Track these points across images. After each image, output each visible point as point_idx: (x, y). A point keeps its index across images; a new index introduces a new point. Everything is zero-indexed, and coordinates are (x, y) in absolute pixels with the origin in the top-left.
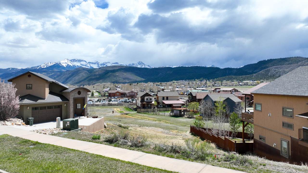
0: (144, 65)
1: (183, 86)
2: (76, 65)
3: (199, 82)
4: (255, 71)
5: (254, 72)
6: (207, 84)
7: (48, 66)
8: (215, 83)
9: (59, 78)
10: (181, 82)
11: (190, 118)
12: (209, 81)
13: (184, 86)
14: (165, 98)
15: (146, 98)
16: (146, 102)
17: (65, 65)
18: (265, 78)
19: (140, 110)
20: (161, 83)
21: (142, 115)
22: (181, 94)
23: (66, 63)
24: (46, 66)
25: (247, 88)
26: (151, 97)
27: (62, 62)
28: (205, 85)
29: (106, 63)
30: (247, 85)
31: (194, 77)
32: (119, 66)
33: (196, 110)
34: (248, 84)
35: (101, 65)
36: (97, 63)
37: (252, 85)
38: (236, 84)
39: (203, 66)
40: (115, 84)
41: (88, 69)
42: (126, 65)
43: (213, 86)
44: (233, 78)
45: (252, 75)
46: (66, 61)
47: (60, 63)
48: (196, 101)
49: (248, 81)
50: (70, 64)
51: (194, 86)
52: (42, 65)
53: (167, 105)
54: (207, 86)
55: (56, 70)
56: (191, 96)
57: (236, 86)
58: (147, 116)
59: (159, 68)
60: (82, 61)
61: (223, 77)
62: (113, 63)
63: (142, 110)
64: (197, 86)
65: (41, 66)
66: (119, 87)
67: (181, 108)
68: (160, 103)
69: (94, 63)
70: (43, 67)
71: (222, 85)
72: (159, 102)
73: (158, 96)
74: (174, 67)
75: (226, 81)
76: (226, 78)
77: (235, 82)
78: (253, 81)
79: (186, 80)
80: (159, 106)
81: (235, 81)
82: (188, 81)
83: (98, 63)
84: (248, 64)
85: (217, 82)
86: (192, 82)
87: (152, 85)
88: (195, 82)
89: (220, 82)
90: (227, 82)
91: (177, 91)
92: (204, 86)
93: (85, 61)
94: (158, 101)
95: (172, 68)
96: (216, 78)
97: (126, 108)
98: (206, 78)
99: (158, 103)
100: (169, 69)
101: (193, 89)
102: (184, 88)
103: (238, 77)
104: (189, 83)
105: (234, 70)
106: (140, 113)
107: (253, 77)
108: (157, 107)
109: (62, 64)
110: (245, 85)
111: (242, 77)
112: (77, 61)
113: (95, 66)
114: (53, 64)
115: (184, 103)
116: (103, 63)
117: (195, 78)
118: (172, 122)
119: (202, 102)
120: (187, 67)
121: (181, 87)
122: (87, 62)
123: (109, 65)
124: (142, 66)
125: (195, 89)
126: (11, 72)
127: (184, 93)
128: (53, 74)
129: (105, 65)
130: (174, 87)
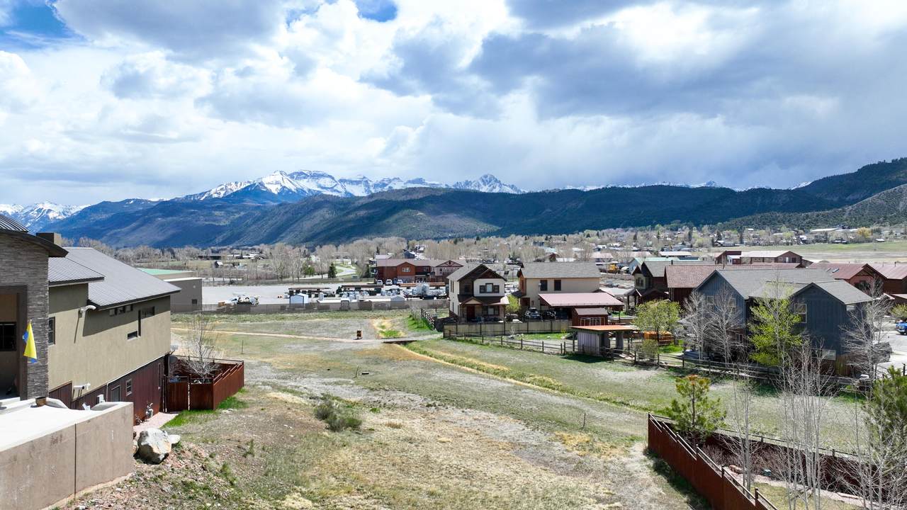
0: (501, 185)
1: (616, 246)
2: (305, 189)
3: (667, 233)
4: (850, 197)
5: (848, 202)
6: (693, 240)
7: (230, 192)
8: (719, 238)
9: (260, 226)
10: (610, 233)
11: (645, 366)
12: (700, 230)
13: (620, 247)
14: (551, 285)
15: (478, 283)
16: (478, 298)
17: (274, 189)
18: (885, 218)
19: (455, 330)
20: (549, 237)
21: (459, 350)
22: (610, 272)
23: (277, 183)
24: (223, 193)
25: (827, 250)
26: (496, 282)
27: (265, 181)
28: (688, 244)
29: (390, 181)
30: (825, 241)
31: (652, 220)
32: (425, 188)
33: (668, 333)
34: (831, 239)
35: (376, 186)
36: (364, 181)
37: (842, 240)
38: (789, 239)
39: (679, 185)
40: (410, 242)
41: (338, 197)
42: (446, 185)
43: (714, 244)
44: (779, 219)
45: (840, 209)
46: (279, 178)
47: (261, 184)
48: (665, 297)
49: (829, 227)
50: (289, 185)
51: (651, 246)
52: (213, 191)
53: (557, 308)
54: (695, 245)
55: (250, 203)
56: (644, 278)
57: (788, 244)
58: (477, 353)
59: (544, 192)
60: (323, 176)
61: (743, 218)
62: (409, 182)
63: (463, 328)
64: (661, 245)
65: (212, 193)
66: (422, 249)
67: (607, 324)
68: (533, 302)
69: (356, 181)
70: (216, 196)
71: (742, 243)
72: (529, 299)
73: (525, 277)
74: (589, 188)
75: (756, 228)
76: (753, 220)
77: (786, 233)
78: (844, 228)
79: (625, 227)
80: (528, 313)
81: (784, 228)
82: (632, 231)
83: (367, 181)
84: (826, 176)
85: (726, 232)
86: (645, 234)
87: (521, 243)
88: (654, 234)
89: (734, 234)
90: (759, 232)
91: (598, 260)
92: (683, 244)
93: (330, 176)
94: (525, 294)
95: (584, 192)
96: (722, 222)
97: (411, 319)
98: (688, 221)
99: (526, 302)
100: (575, 194)
101: (648, 253)
102: (621, 251)
103: (794, 216)
104: (635, 238)
105: (779, 196)
106: (455, 340)
107: (845, 217)
108: (522, 316)
109: (266, 185)
110: (817, 241)
111: (807, 216)
112: (308, 176)
113: (359, 191)
114: (243, 187)
115: (619, 303)
116: (379, 180)
117: (654, 221)
118: (568, 386)
119: (696, 303)
120: (629, 189)
121: (612, 248)
122: (337, 179)
123: (397, 186)
124: (494, 188)
125: (656, 254)
126: (132, 211)
127: (621, 268)
128: (242, 213)
129: (387, 187)
130: (588, 250)
